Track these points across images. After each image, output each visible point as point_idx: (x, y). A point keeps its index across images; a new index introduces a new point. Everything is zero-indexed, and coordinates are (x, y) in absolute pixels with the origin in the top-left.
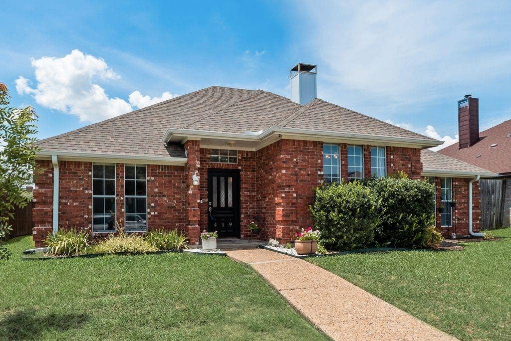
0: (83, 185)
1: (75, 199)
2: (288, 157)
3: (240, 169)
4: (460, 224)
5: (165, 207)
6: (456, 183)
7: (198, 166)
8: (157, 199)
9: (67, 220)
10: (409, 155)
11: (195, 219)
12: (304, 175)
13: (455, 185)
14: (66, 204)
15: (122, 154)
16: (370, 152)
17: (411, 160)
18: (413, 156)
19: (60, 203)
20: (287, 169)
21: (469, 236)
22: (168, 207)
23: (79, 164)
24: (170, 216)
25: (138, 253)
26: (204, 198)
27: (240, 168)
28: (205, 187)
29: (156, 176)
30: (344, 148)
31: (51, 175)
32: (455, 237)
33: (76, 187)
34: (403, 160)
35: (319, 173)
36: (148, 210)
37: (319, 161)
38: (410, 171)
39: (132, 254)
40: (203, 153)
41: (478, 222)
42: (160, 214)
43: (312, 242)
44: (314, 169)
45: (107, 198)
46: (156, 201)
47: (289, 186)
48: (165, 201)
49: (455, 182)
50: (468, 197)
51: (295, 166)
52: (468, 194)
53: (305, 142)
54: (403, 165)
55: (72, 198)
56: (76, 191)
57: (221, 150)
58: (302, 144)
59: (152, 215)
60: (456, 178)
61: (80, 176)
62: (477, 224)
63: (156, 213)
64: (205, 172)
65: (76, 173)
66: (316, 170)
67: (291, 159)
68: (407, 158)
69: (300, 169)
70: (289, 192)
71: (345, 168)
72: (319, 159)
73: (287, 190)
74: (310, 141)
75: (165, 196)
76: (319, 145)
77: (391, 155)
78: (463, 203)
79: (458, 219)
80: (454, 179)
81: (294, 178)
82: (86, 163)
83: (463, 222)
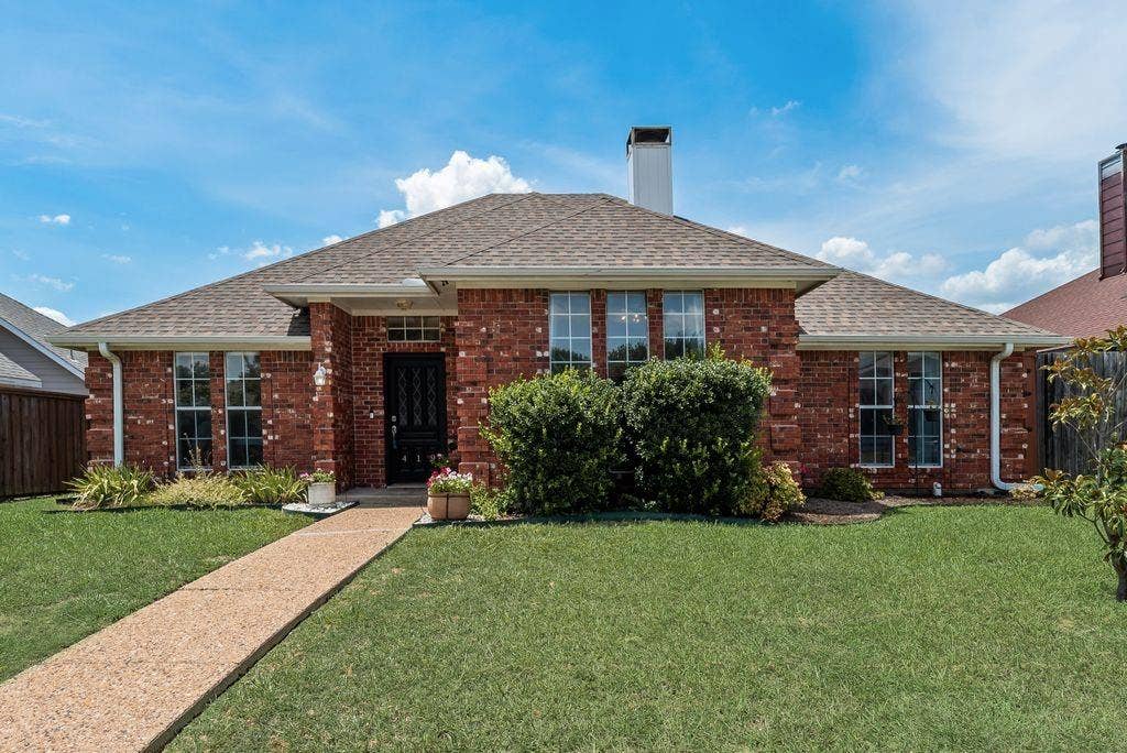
0: (159, 391)
1: (148, 415)
2: (470, 324)
3: (443, 353)
4: (964, 461)
5: (293, 427)
6: (954, 365)
7: (329, 350)
8: (278, 411)
9: (137, 449)
10: (764, 305)
11: (325, 448)
12: (507, 360)
13: (951, 369)
14: (135, 422)
15: (206, 335)
16: (660, 305)
17: (770, 317)
18: (774, 306)
19: (125, 421)
20: (468, 348)
21: (990, 491)
22: (298, 427)
23: (151, 355)
24: (301, 442)
25: (207, 506)
26: (377, 408)
27: (443, 349)
28: (378, 389)
29: (276, 370)
30: (599, 299)
31: (110, 375)
32: (938, 492)
33: (149, 393)
34: (746, 318)
35: (539, 354)
36: (264, 432)
37: (539, 330)
38: (765, 341)
39: (197, 508)
40: (373, 325)
41: (1021, 457)
42: (284, 438)
43: (448, 497)
44: (528, 347)
45: (200, 411)
46: (277, 416)
47: (474, 384)
48: (292, 415)
49: (950, 361)
50: (989, 395)
51: (485, 343)
52: (989, 391)
53: (508, 293)
54: (748, 329)
55: (143, 413)
56: (149, 401)
57: (407, 317)
58: (500, 296)
59: (269, 441)
60: (952, 353)
61: (155, 375)
62: (1015, 462)
63: (277, 437)
64: (378, 359)
65: (147, 370)
66: (532, 348)
67: (477, 329)
68: (757, 312)
69: (498, 349)
70: (472, 395)
71: (601, 341)
72: (537, 325)
73: (469, 390)
74: (517, 290)
75: (290, 406)
76: (539, 297)
77: (715, 307)
78: (973, 411)
79: (958, 450)
80: (947, 355)
81: (484, 365)
82: (162, 354)
83: (973, 456)
